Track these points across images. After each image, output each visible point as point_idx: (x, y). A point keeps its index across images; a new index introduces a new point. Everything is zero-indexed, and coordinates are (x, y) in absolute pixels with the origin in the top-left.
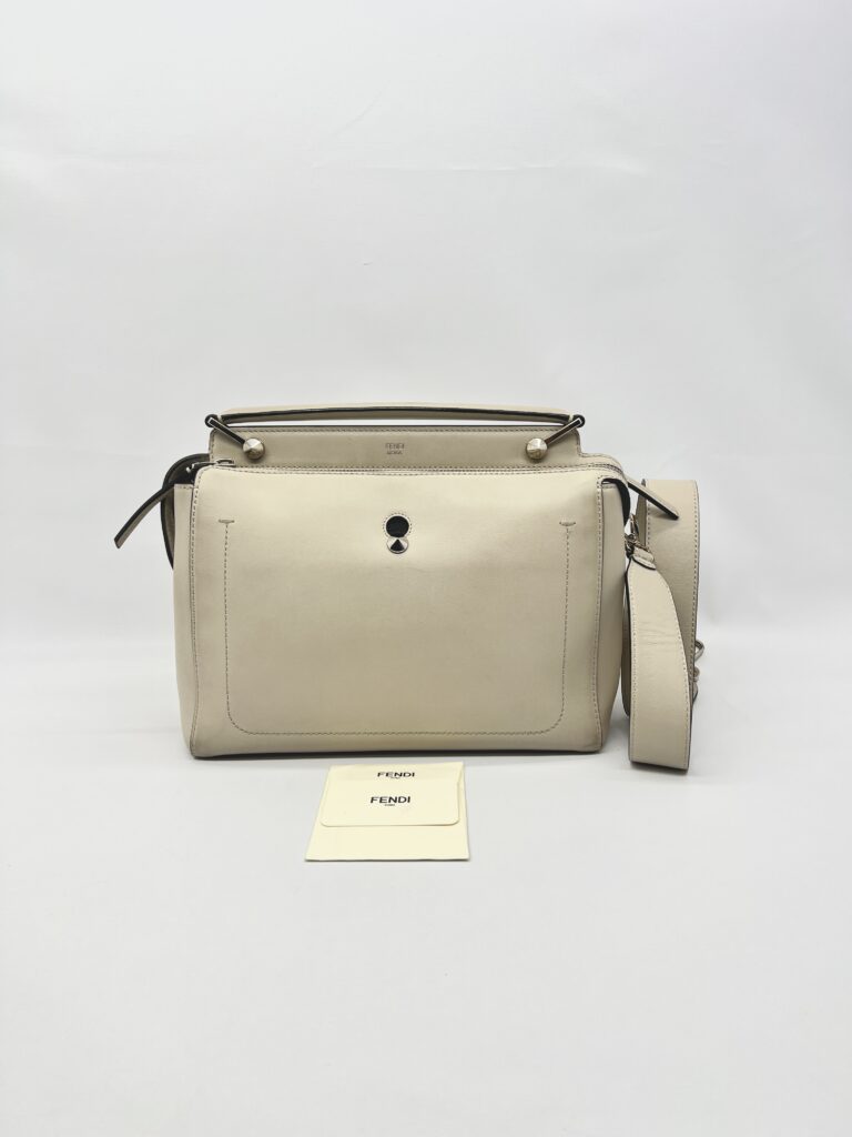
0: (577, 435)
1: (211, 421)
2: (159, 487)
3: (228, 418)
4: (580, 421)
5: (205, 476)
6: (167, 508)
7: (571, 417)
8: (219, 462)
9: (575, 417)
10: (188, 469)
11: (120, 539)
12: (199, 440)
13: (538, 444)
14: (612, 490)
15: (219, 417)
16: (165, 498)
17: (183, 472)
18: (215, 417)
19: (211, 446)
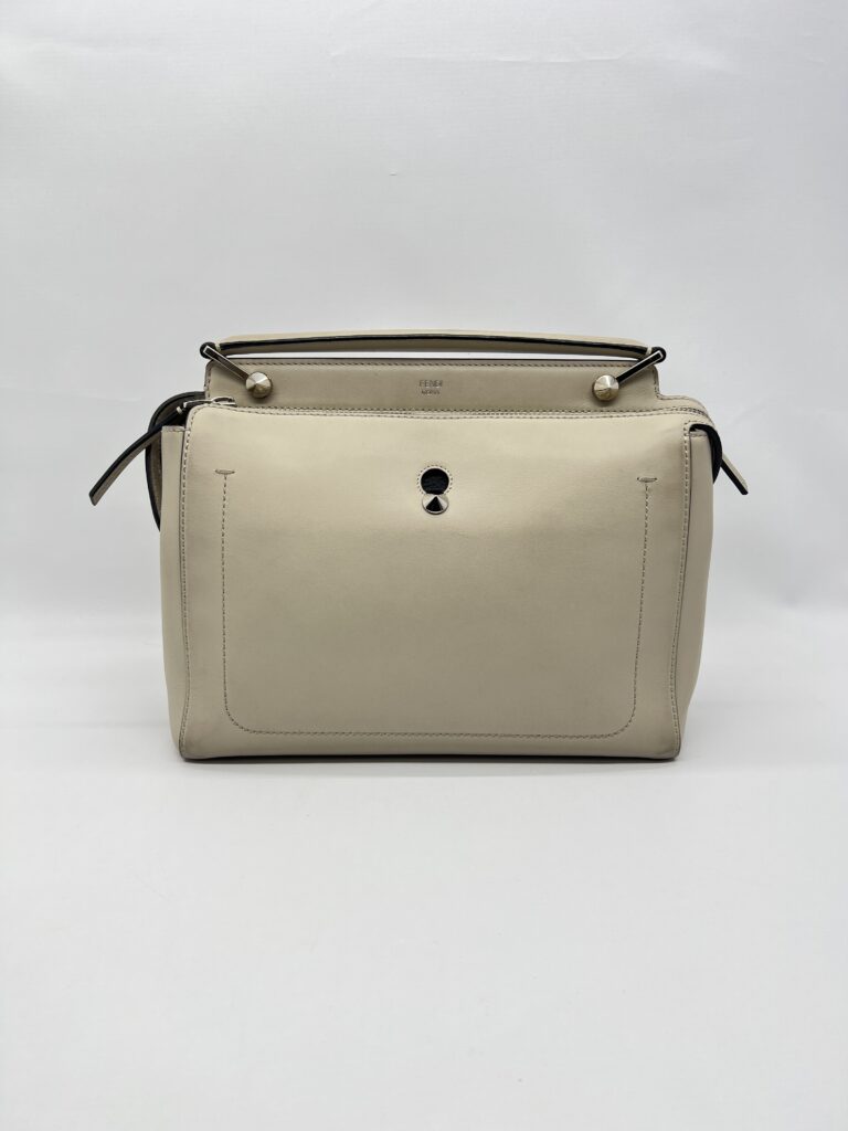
0: (655, 372)
1: (207, 351)
2: (143, 430)
3: (228, 347)
4: (660, 355)
5: (198, 416)
6: (153, 457)
7: (650, 350)
8: (217, 401)
9: (655, 350)
10: (178, 409)
11: (96, 493)
12: (192, 375)
13: (607, 382)
14: (701, 439)
15: (217, 346)
16: (149, 444)
17: (173, 413)
18: (212, 345)
19: (207, 382)
